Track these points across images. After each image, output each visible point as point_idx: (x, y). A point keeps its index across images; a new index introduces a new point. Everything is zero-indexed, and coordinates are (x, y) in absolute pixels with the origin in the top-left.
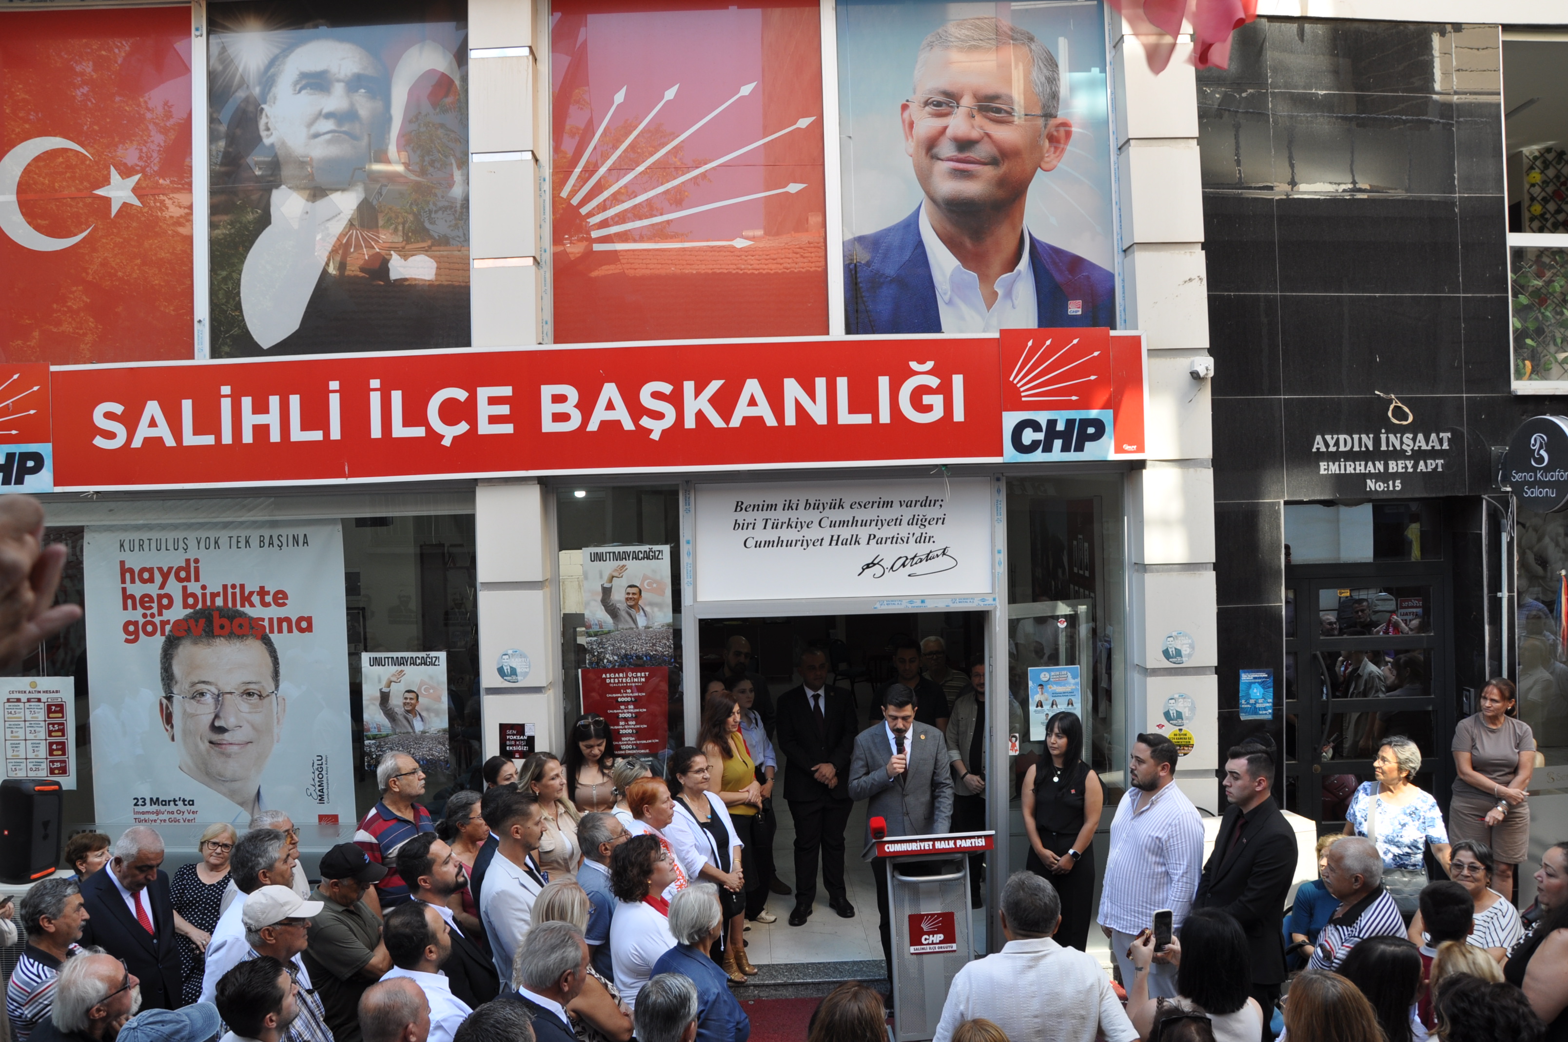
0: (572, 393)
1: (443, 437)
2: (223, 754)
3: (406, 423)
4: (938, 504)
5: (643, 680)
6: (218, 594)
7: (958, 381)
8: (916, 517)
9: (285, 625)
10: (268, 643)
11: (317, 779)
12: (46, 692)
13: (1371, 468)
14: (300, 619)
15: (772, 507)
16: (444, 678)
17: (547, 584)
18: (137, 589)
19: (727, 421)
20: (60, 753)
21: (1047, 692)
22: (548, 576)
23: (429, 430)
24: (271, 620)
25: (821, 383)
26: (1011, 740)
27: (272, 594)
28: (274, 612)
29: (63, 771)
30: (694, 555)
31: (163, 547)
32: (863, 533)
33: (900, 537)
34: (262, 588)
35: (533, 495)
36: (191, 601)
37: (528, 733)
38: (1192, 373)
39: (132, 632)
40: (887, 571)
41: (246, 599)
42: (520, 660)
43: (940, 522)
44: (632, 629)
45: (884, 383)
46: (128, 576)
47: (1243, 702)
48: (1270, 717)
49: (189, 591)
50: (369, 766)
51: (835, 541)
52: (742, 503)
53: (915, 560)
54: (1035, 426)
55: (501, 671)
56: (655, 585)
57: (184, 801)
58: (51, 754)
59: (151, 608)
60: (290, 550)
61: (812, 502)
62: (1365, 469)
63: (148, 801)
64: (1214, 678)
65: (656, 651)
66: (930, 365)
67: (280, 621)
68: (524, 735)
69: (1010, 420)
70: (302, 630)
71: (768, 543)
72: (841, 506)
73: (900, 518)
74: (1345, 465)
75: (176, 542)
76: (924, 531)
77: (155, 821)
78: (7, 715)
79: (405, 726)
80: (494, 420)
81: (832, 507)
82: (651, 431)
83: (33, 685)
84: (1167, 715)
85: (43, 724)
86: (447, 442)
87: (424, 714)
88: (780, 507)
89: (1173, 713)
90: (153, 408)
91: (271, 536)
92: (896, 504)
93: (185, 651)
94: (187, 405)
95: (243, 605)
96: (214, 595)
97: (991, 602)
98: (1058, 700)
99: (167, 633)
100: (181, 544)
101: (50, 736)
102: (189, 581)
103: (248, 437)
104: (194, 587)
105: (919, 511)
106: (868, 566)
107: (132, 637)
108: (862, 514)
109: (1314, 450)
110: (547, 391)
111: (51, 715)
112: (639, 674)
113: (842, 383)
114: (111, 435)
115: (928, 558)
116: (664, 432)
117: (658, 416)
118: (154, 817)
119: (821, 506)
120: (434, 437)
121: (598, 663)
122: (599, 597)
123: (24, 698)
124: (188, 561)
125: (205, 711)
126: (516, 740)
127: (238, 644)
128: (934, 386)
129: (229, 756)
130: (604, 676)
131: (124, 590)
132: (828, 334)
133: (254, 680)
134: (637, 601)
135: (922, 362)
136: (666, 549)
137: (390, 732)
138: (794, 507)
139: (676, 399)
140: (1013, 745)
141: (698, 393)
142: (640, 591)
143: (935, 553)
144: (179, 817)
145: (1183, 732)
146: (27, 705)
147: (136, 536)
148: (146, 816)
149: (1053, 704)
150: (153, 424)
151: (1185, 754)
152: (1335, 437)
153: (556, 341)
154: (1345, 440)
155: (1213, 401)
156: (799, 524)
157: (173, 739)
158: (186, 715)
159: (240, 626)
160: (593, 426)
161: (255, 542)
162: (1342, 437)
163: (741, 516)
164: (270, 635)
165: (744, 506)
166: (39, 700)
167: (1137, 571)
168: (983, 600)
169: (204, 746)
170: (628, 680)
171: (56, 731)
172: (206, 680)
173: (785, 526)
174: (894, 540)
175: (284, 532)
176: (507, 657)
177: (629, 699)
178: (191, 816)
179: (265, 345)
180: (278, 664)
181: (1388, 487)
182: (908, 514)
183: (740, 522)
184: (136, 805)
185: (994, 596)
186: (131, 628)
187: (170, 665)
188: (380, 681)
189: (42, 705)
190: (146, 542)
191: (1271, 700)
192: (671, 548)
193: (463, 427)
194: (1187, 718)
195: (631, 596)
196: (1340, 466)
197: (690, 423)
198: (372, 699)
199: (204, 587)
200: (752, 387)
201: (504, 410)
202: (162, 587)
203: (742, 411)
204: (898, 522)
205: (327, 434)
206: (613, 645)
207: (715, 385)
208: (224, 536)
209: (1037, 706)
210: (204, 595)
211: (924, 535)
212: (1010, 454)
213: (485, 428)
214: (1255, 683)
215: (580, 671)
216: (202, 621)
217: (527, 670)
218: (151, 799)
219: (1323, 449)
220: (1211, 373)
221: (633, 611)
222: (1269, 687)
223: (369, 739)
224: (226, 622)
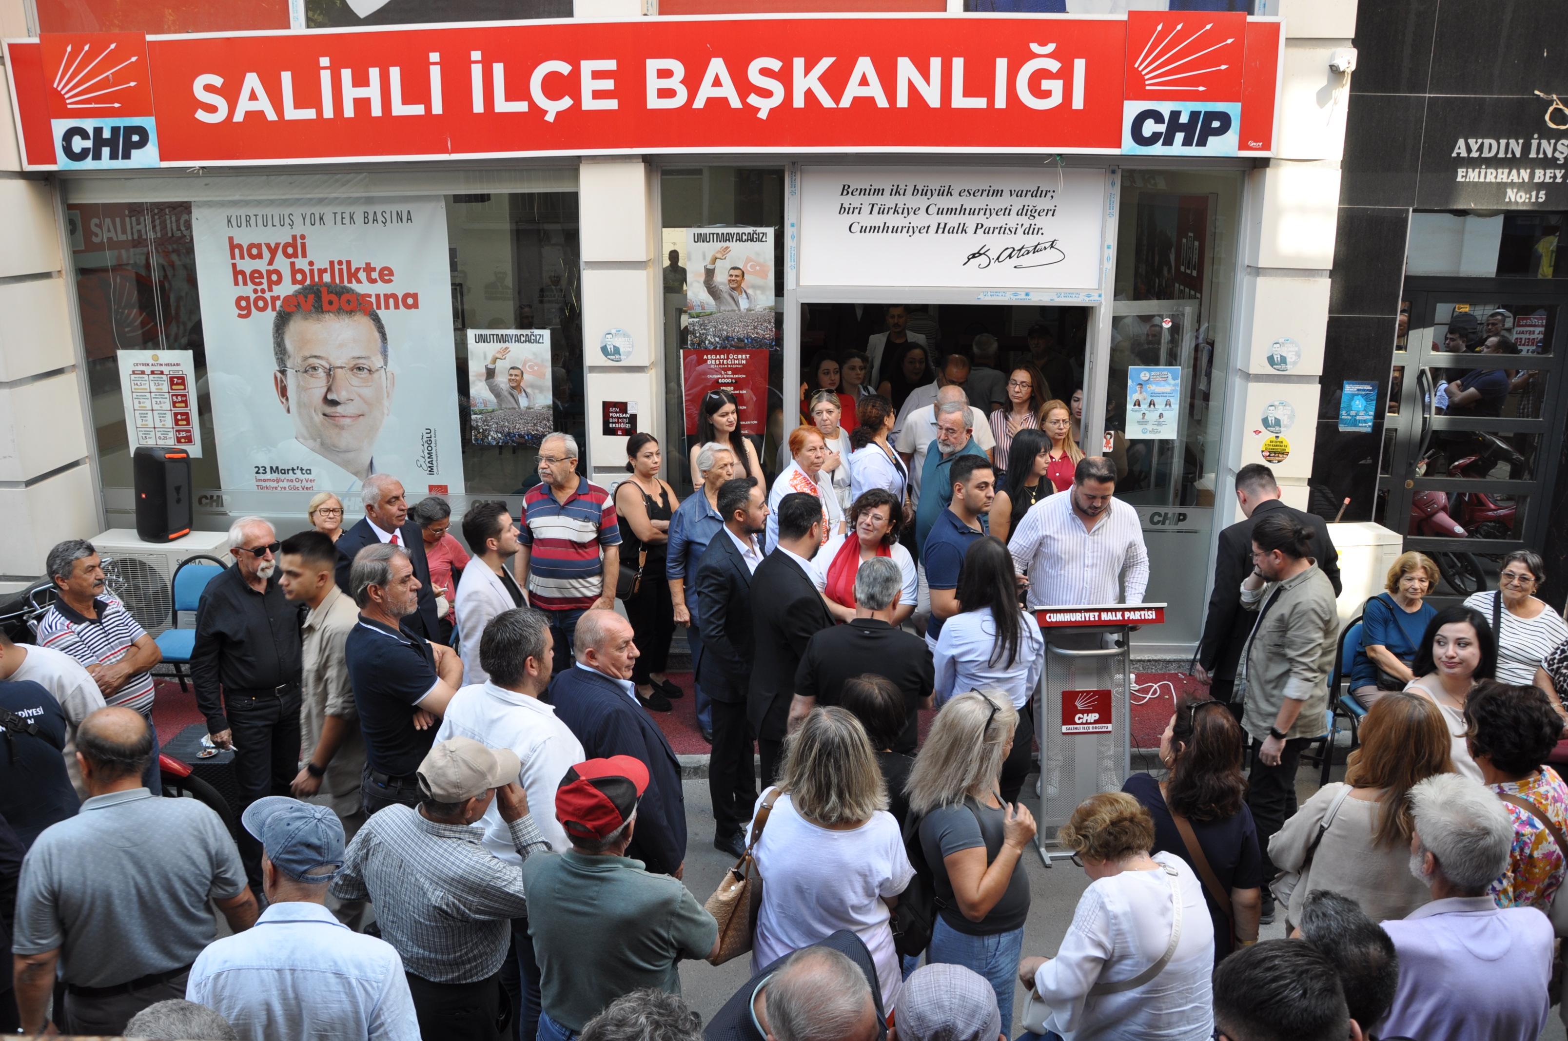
0: (677, 68)
1: (546, 112)
2: (337, 426)
3: (509, 98)
4: (1049, 195)
5: (744, 362)
6: (325, 270)
7: (1080, 65)
8: (1026, 207)
9: (391, 301)
10: (377, 320)
11: (426, 452)
12: (168, 365)
13: (1514, 176)
14: (406, 296)
15: (879, 192)
16: (548, 356)
17: (650, 264)
18: (247, 265)
19: (837, 101)
20: (185, 423)
21: (1146, 391)
22: (652, 257)
23: (532, 104)
24: (378, 296)
25: (936, 64)
26: (1105, 438)
27: (378, 270)
28: (381, 288)
29: (189, 440)
30: (798, 238)
31: (270, 223)
32: (971, 222)
33: (1008, 227)
34: (368, 264)
35: (639, 172)
36: (299, 277)
37: (631, 411)
38: (1331, 66)
39: (244, 307)
40: (992, 261)
41: (353, 276)
42: (623, 339)
43: (1050, 213)
44: (734, 311)
45: (1002, 64)
46: (237, 251)
47: (1344, 413)
48: (1369, 430)
49: (297, 268)
50: (476, 440)
51: (942, 228)
52: (849, 187)
53: (1021, 251)
54: (1157, 117)
55: (604, 349)
56: (758, 268)
57: (302, 469)
58: (177, 424)
59: (261, 283)
60: (394, 227)
61: (920, 187)
62: (1508, 177)
63: (268, 470)
64: (1318, 387)
65: (757, 333)
66: (1051, 47)
67: (387, 297)
68: (626, 412)
69: (1132, 109)
70: (408, 307)
71: (873, 229)
72: (949, 193)
73: (1009, 207)
74: (1486, 173)
75: (282, 218)
76: (1033, 222)
77: (276, 488)
78: (133, 387)
79: (510, 402)
80: (598, 95)
81: (941, 193)
82: (759, 109)
83: (155, 358)
84: (1265, 422)
85: (167, 395)
86: (550, 118)
87: (529, 390)
88: (887, 192)
89: (1271, 420)
90: (252, 81)
91: (375, 213)
92: (1006, 193)
93: (296, 327)
94: (286, 77)
95: (350, 282)
96: (322, 272)
97: (1096, 298)
98: (1156, 400)
99: (278, 309)
100: (287, 221)
101: (174, 406)
102: (297, 257)
103: (349, 112)
104: (301, 263)
105: (1029, 201)
106: (974, 256)
107: (245, 312)
108: (970, 203)
109: (1454, 155)
110: (653, 65)
111: (174, 387)
112: (740, 356)
113: (958, 64)
114: (212, 109)
115: (1035, 250)
116: (772, 110)
117: (766, 94)
118: (274, 484)
119: (929, 193)
120: (537, 112)
121: (699, 344)
122: (702, 278)
123: (148, 370)
124: (294, 237)
125: (318, 386)
126: (618, 418)
127: (347, 320)
128: (1054, 71)
129: (342, 428)
130: (705, 357)
131: (234, 265)
132: (945, 10)
133: (363, 355)
134: (739, 284)
135: (1043, 44)
136: (770, 232)
137: (496, 407)
138: (902, 192)
139: (785, 77)
140: (1108, 443)
141: (808, 70)
142: (743, 273)
143: (1043, 246)
144: (298, 485)
145: (1279, 440)
146: (151, 377)
147: (243, 212)
148: (268, 484)
149: (1150, 404)
150: (253, 97)
151: (1279, 462)
152: (1480, 141)
153: (661, 13)
154: (1490, 145)
155: (1351, 97)
156: (906, 211)
157: (288, 411)
158: (301, 389)
159: (348, 302)
160: (699, 103)
161: (359, 218)
162: (1487, 142)
163: (847, 200)
164: (378, 311)
165: (850, 190)
166: (162, 373)
167: (1250, 274)
168: (1089, 296)
169: (318, 418)
170: (729, 362)
171: (179, 402)
172: (318, 354)
173: (891, 211)
174: (1002, 230)
175: (388, 208)
176: (610, 336)
177: (730, 381)
178: (309, 485)
179: (362, 15)
180: (386, 339)
181: (1530, 198)
182: (1017, 203)
183: (846, 206)
184: (257, 473)
185: (1100, 292)
186: (243, 303)
187: (282, 339)
188: (485, 358)
189: (164, 377)
190: (253, 219)
191: (1372, 413)
192: (775, 230)
193: (566, 102)
194: (1285, 426)
195: (733, 278)
196: (1480, 172)
197: (799, 102)
198: (478, 375)
199: (311, 263)
200: (864, 65)
201: (608, 84)
202: (271, 263)
203: (852, 91)
204: (1007, 212)
205: (428, 108)
206: (715, 327)
207: (826, 63)
208: (328, 212)
209: (1135, 405)
210: (312, 271)
211: (1033, 226)
212: (1128, 146)
213: (589, 104)
214: (1358, 395)
215: (681, 351)
216: (311, 297)
217: (630, 349)
218: (271, 468)
219: (1464, 154)
220: (1353, 67)
221: (735, 294)
222: (1372, 400)
223: (475, 414)
224: (333, 297)
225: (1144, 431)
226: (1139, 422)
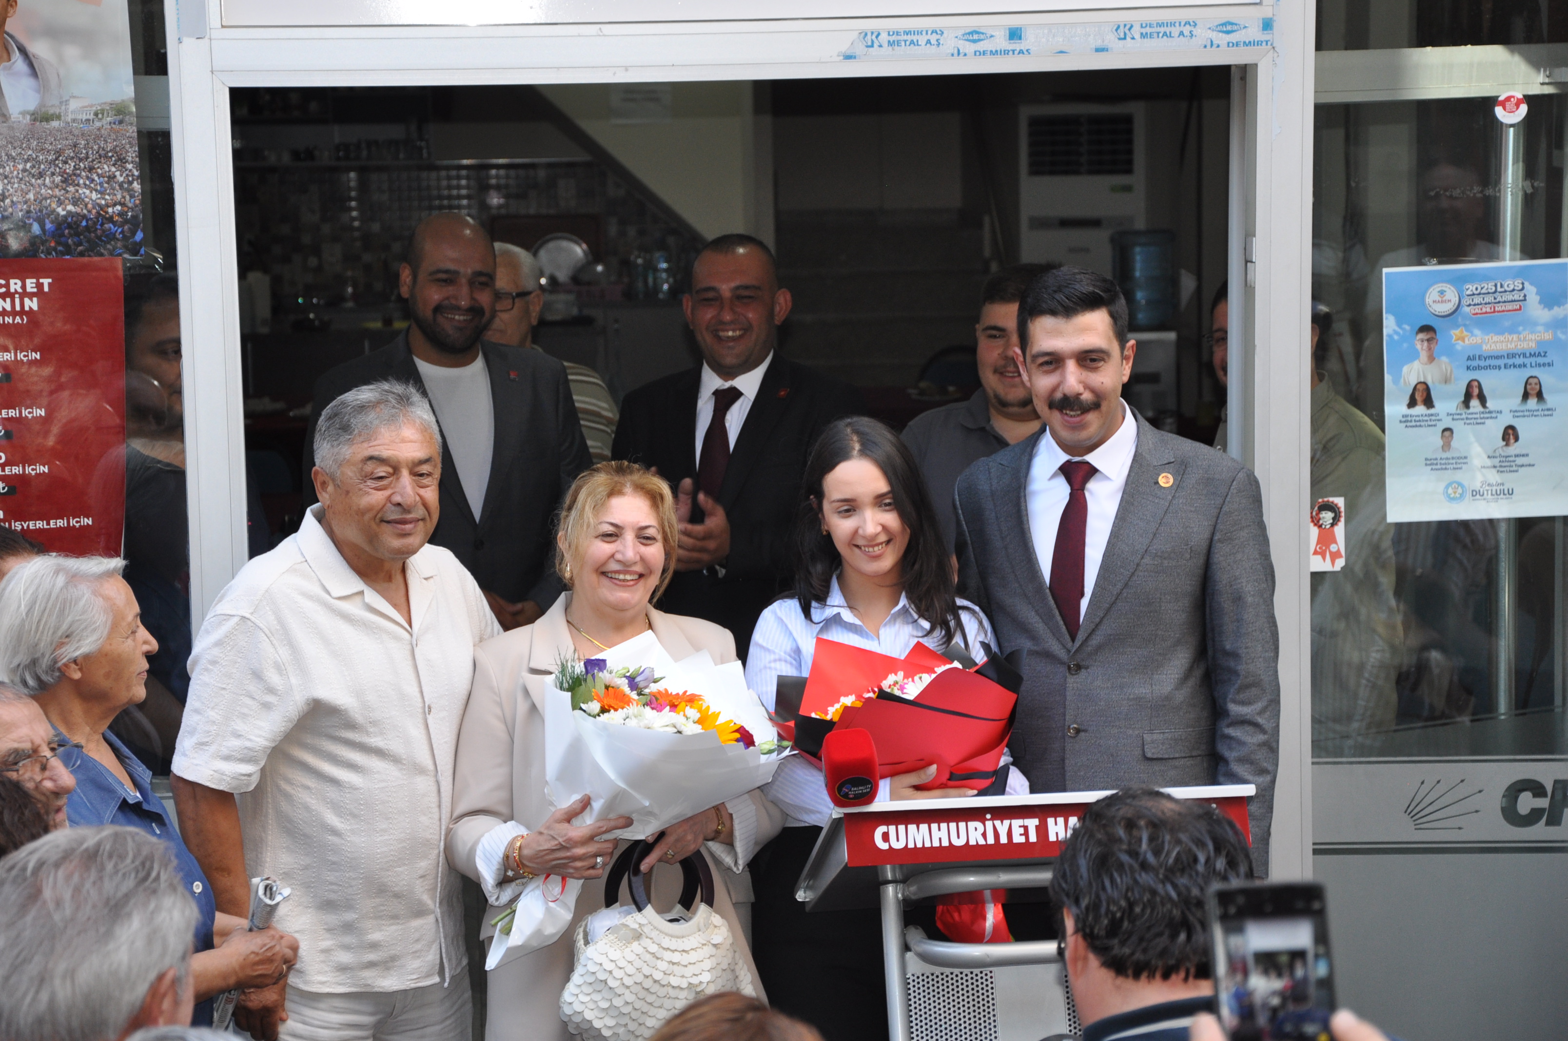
5: (32, 304)
26: (1316, 521)
97: (1254, 33)
98: (1489, 381)
112: (15, 285)
140: (1326, 538)
149: (1468, 396)
209: (1412, 403)
225: (1456, 493)
226: (1431, 463)
